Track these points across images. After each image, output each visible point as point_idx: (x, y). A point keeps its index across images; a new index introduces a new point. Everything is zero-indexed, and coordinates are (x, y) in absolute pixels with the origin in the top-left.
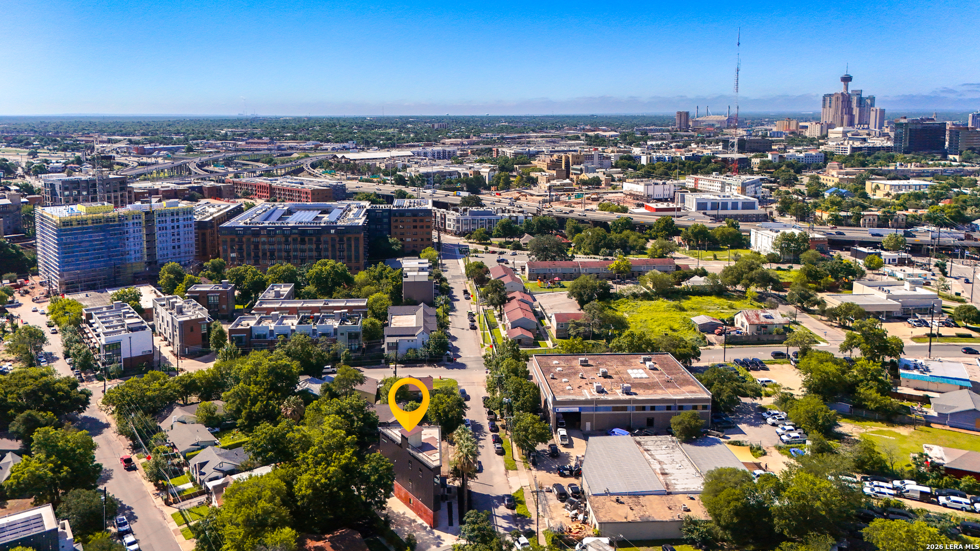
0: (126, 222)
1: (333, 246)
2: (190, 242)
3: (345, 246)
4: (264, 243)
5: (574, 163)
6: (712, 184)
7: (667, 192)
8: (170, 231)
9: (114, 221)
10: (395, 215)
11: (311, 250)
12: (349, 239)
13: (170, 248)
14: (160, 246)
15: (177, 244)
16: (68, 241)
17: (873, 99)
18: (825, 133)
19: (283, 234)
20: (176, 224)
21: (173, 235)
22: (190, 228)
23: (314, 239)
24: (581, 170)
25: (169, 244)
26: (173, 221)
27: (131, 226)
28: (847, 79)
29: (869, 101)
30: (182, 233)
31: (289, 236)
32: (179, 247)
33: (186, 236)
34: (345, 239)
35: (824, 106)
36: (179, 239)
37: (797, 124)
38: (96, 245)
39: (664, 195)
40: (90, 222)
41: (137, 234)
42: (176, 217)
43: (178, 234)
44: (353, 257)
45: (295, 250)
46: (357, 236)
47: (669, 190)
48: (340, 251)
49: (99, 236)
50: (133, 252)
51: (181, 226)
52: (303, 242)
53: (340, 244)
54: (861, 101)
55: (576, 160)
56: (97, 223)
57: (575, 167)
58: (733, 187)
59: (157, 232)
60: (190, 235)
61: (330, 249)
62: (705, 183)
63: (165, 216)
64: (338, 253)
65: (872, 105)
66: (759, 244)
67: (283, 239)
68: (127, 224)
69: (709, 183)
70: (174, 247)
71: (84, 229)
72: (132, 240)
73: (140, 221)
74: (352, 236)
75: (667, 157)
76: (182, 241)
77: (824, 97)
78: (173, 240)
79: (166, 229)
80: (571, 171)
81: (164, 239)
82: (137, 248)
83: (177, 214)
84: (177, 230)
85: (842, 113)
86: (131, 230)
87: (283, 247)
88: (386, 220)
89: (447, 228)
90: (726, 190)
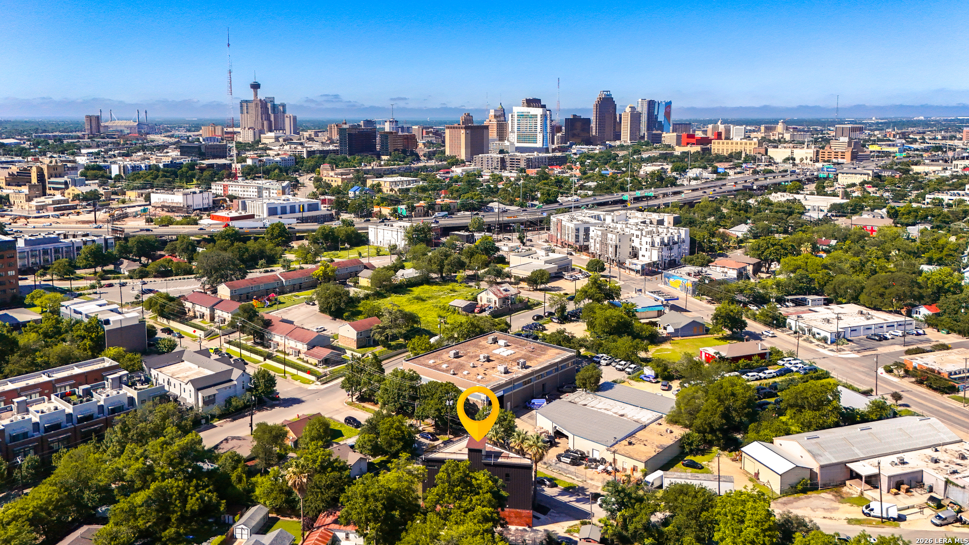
5: (50, 176)
6: (246, 189)
7: (206, 201)
17: (284, 106)
18: (257, 138)
24: (66, 183)
28: (256, 86)
29: (281, 108)
35: (242, 113)
37: (223, 129)
39: (203, 204)
47: (208, 198)
54: (274, 107)
55: (53, 172)
57: (52, 180)
58: (272, 191)
62: (237, 189)
65: (284, 112)
66: (380, 239)
69: (242, 189)
75: (143, 166)
77: (241, 103)
80: (48, 186)
85: (262, 119)
90: (264, 195)
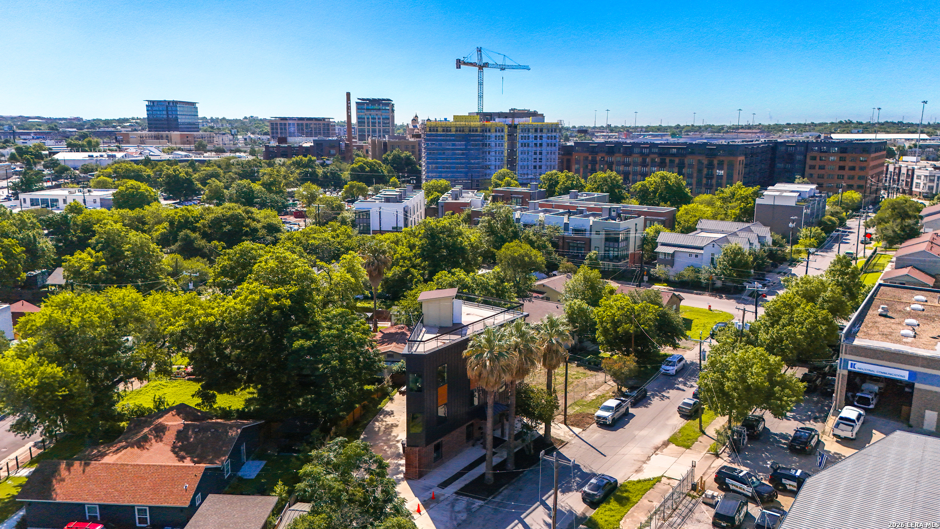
0: (489, 134)
1: (700, 171)
2: (553, 163)
8: (532, 149)
9: (477, 131)
12: (722, 161)
13: (531, 167)
14: (521, 164)
15: (538, 164)
16: (434, 146)
19: (642, 153)
20: (539, 142)
21: (535, 153)
22: (553, 148)
25: (529, 163)
26: (536, 138)
27: (494, 139)
30: (544, 152)
31: (648, 154)
32: (540, 167)
33: (549, 156)
36: (541, 159)
38: (458, 154)
40: (453, 129)
41: (498, 148)
42: (539, 134)
43: (541, 153)
46: (732, 158)
49: (460, 145)
50: (493, 168)
51: (544, 144)
52: (663, 164)
53: (708, 169)
56: (460, 131)
59: (519, 148)
60: (553, 156)
61: (695, 175)
63: (529, 131)
67: (640, 159)
68: (489, 137)
70: (535, 168)
71: (447, 136)
72: (493, 154)
73: (502, 134)
76: (544, 161)
78: (535, 159)
79: (528, 146)
81: (526, 156)
83: (541, 131)
84: (539, 148)
86: (493, 144)
87: (640, 169)
89: (914, 189)
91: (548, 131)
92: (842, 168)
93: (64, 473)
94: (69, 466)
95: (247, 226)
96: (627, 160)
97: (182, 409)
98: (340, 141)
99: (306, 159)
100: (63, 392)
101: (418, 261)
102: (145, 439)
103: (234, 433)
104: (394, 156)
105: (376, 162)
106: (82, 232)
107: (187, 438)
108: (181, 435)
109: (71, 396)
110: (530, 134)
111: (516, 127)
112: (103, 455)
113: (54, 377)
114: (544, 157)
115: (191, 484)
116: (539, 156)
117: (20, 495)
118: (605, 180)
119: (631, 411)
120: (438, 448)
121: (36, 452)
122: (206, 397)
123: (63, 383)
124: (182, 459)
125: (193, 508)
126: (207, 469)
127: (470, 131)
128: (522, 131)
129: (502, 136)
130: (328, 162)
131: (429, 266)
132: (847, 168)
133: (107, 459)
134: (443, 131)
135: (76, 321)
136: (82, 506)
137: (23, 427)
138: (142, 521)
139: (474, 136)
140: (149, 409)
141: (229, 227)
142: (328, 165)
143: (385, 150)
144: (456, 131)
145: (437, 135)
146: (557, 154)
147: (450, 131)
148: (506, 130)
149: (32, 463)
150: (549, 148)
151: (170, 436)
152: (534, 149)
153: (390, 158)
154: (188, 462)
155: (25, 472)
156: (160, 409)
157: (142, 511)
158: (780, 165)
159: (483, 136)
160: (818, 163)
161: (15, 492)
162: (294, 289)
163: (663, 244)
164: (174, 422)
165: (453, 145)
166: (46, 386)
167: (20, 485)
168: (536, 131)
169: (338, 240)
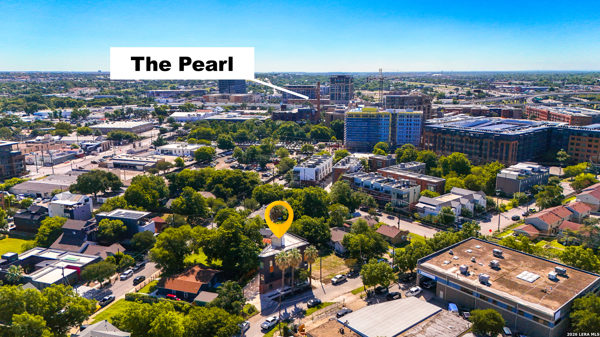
0: (381, 118)
1: (491, 148)
2: (417, 134)
3: (499, 149)
4: (448, 140)
9: (374, 117)
10: (573, 134)
11: (476, 148)
12: (502, 145)
13: (404, 136)
14: (399, 134)
15: (409, 134)
16: (351, 125)
19: (460, 136)
20: (409, 123)
21: (407, 129)
22: (418, 126)
23: (479, 141)
25: (404, 134)
26: (408, 120)
27: (384, 121)
31: (464, 136)
32: (410, 137)
33: (415, 130)
34: (499, 144)
38: (364, 129)
40: (361, 116)
41: (386, 126)
42: (410, 119)
43: (410, 129)
44: (504, 158)
45: (466, 147)
46: (508, 142)
48: (495, 152)
49: (365, 124)
50: (383, 136)
51: (412, 124)
52: (471, 143)
53: (496, 147)
56: (365, 117)
59: (398, 126)
60: (417, 131)
61: (488, 150)
63: (404, 117)
64: (493, 154)
67: (460, 138)
68: (381, 120)
70: (407, 136)
71: (358, 119)
72: (383, 129)
73: (388, 118)
74: (505, 142)
76: (412, 133)
78: (407, 132)
79: (403, 125)
81: (401, 130)
82: (386, 134)
83: (411, 117)
84: (409, 126)
86: (383, 123)
87: (459, 143)
88: (565, 137)
91: (415, 117)
92: (590, 146)
93: (168, 281)
94: (169, 279)
95: (243, 181)
96: (453, 138)
97: (201, 265)
98: (312, 110)
99: (289, 126)
100: (168, 258)
101: (301, 207)
102: (189, 274)
103: (213, 274)
104: (336, 123)
105: (324, 129)
106: (180, 181)
107: (200, 275)
108: (198, 273)
109: (170, 259)
110: (404, 118)
111: (396, 114)
112: (178, 277)
113: (166, 254)
114: (412, 131)
115: (198, 288)
116: (409, 131)
117: (157, 286)
118: (426, 155)
119: (347, 279)
120: (271, 286)
121: (161, 273)
122: (209, 261)
123: (168, 256)
124: (197, 280)
125: (198, 293)
126: (202, 284)
127: (370, 117)
128: (400, 117)
129: (389, 120)
130: (305, 122)
131: (305, 210)
132: (593, 146)
133: (179, 278)
134: (356, 116)
135: (172, 238)
136: (171, 290)
137: (158, 267)
138: (186, 296)
139: (372, 119)
140: (193, 263)
141: (235, 182)
142: (304, 124)
143: (332, 120)
144: (363, 117)
145: (352, 119)
146: (420, 129)
147: (360, 117)
148: (391, 116)
149: (160, 277)
150: (415, 126)
151: (196, 273)
152: (406, 126)
153: (333, 124)
154: (199, 282)
155: (158, 279)
156: (195, 264)
157: (186, 293)
158: (554, 141)
159: (377, 120)
160: (576, 142)
161: (155, 284)
162: (234, 231)
163: (421, 202)
164: (197, 269)
165: (361, 124)
166: (164, 257)
167: (157, 283)
168: (408, 117)
169: (276, 191)
